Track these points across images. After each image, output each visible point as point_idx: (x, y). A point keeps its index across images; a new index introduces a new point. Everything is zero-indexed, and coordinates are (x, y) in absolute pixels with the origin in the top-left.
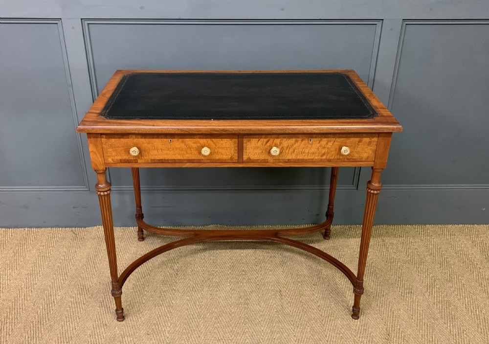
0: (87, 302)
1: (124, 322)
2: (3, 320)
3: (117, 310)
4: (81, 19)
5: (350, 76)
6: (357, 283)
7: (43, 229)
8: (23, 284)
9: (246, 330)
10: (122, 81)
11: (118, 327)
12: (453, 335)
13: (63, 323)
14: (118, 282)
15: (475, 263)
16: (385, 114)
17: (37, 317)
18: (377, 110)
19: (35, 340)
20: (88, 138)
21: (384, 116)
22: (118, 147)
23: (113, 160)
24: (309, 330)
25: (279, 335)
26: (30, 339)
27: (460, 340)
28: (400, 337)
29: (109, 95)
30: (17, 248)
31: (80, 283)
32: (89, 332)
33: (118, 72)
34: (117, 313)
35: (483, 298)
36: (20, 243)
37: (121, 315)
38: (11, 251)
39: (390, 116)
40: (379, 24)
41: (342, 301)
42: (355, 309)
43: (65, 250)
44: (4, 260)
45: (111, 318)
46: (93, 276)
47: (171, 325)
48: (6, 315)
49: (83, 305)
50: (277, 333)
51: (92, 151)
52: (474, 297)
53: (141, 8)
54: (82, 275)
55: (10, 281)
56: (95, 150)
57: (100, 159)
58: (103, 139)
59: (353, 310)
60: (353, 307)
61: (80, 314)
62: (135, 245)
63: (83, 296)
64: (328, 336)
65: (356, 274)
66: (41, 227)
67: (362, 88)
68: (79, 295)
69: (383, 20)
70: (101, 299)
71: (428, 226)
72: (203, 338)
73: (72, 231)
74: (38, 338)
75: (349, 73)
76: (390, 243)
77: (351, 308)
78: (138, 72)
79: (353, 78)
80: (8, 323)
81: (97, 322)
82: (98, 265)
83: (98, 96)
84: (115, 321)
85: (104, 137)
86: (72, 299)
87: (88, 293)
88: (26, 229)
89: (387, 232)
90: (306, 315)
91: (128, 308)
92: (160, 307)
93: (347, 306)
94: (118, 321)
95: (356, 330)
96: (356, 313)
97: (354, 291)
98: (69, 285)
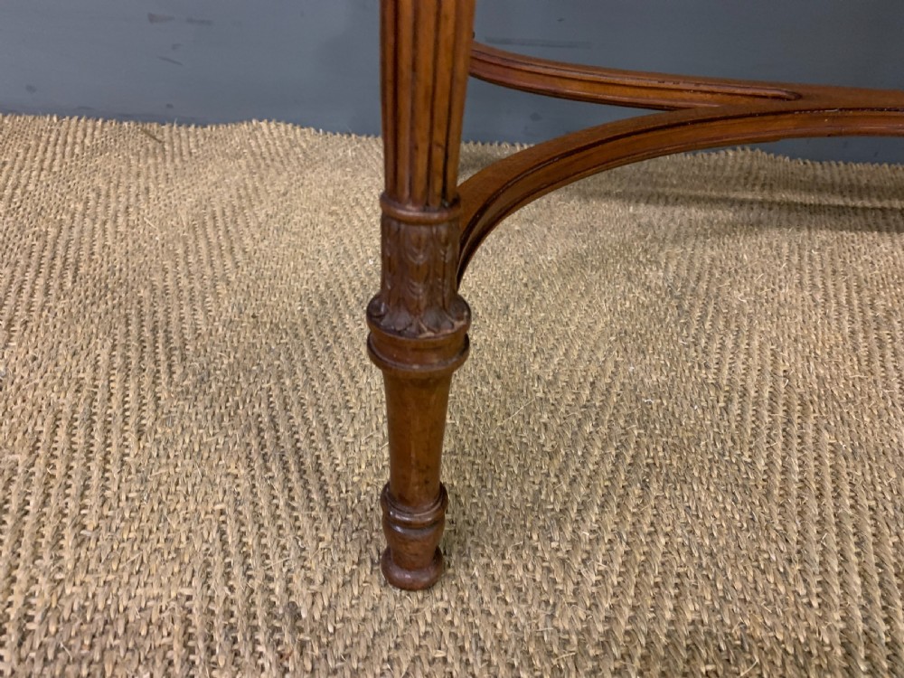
0: (168, 420)
1: (442, 597)
3: (393, 497)
7: (26, 118)
31: (140, 314)
34: (389, 523)
46: (221, 287)
49: (132, 438)
54: (157, 279)
61: (92, 500)
63: (147, 381)
66: (15, 111)
68: (117, 377)
70: (262, 409)
73: (146, 132)
82: (247, 241)
87: (178, 370)
94: (391, 581)
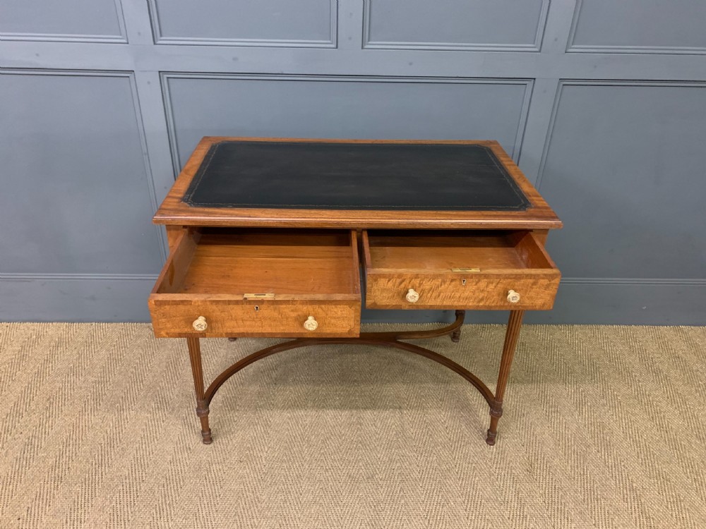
0: (167, 418)
1: (212, 445)
2: (65, 441)
3: (203, 431)
4: (160, 72)
5: (493, 149)
6: (495, 405)
7: (114, 324)
8: (90, 394)
9: (360, 457)
10: (210, 152)
11: (205, 452)
12: (608, 467)
13: (137, 445)
14: (205, 398)
15: (634, 374)
16: (540, 204)
17: (106, 437)
18: (529, 198)
19: (103, 468)
20: (167, 230)
21: (539, 208)
24: (435, 458)
25: (398, 464)
26: (97, 466)
27: (617, 473)
28: (545, 468)
29: (193, 172)
30: (82, 348)
31: (159, 395)
32: (169, 458)
33: (205, 139)
34: (203, 435)
35: (644, 419)
36: (86, 342)
37: (208, 437)
38: (75, 352)
39: (546, 208)
40: (530, 83)
41: (475, 421)
42: (490, 433)
43: (141, 351)
44: (67, 363)
45: (195, 440)
46: (175, 385)
47: (268, 449)
48: (68, 434)
49: (162, 423)
50: (397, 463)
52: (633, 418)
53: (235, 59)
54: (160, 384)
55: (74, 390)
59: (488, 434)
60: (488, 431)
62: (225, 346)
63: (162, 410)
64: (458, 466)
65: (494, 393)
66: (111, 322)
67: (508, 167)
68: (157, 410)
69: (535, 79)
70: (184, 415)
71: (576, 326)
72: (307, 467)
73: (149, 327)
74: (107, 465)
75: (492, 146)
76: (532, 348)
77: (486, 431)
78: (230, 139)
79: (496, 152)
80: (71, 445)
81: (178, 445)
82: (180, 370)
83: (181, 171)
84: (201, 443)
86: (149, 415)
87: (168, 407)
88: (94, 324)
89: (527, 334)
90: (431, 439)
91: (216, 427)
92: (256, 427)
93: (481, 428)
94: (204, 443)
95: (491, 459)
96: (491, 437)
97: (491, 413)
98: (145, 397)
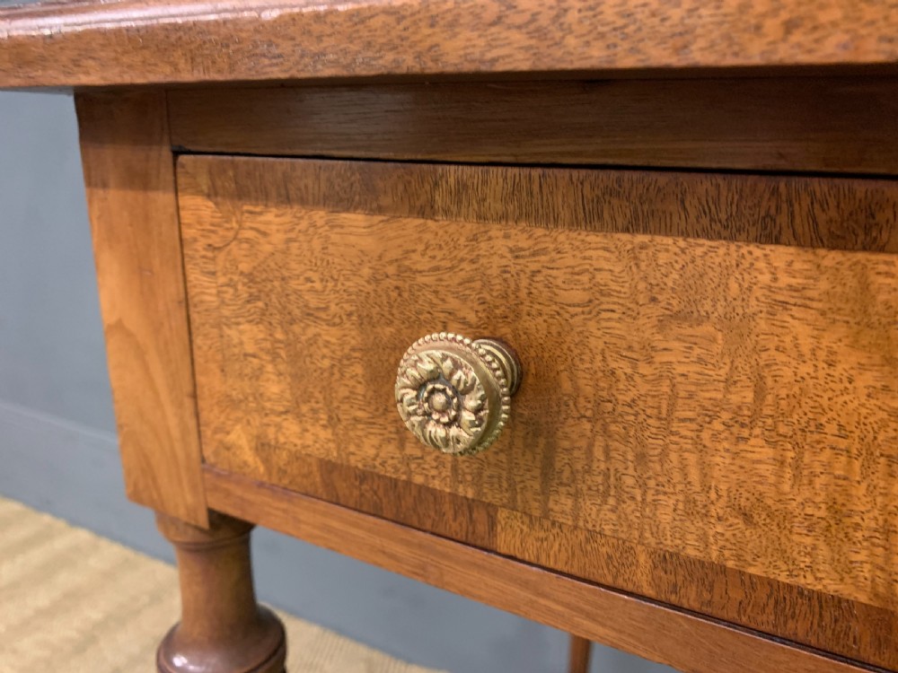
20: (90, 182)
22: (310, 314)
23: (263, 447)
51: (119, 326)
56: (134, 322)
57: (173, 422)
58: (187, 201)
85: (204, 182)
